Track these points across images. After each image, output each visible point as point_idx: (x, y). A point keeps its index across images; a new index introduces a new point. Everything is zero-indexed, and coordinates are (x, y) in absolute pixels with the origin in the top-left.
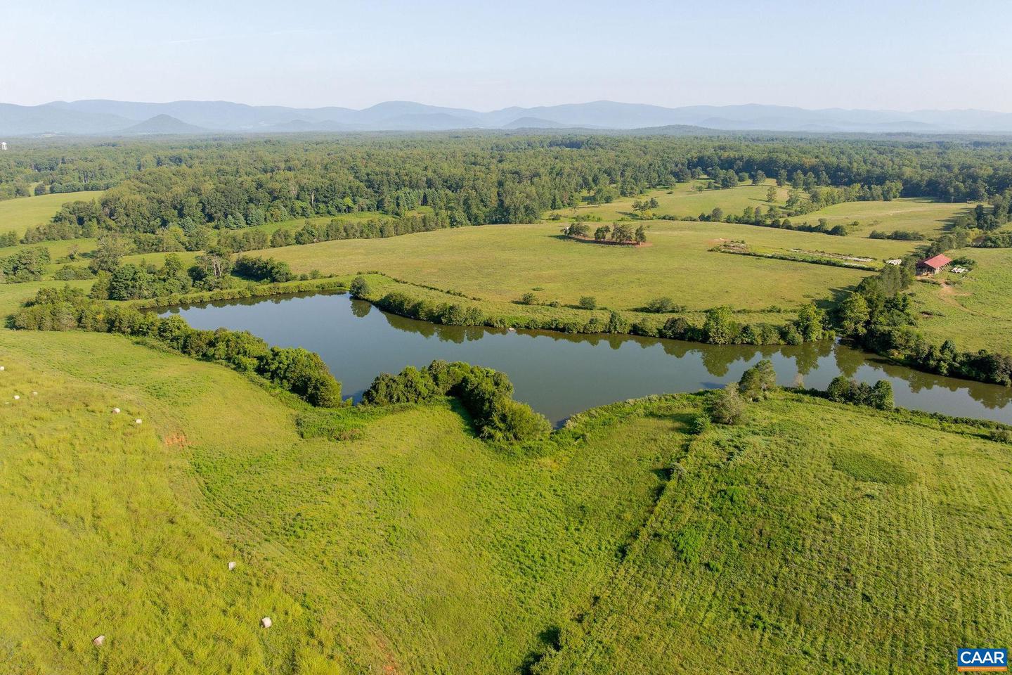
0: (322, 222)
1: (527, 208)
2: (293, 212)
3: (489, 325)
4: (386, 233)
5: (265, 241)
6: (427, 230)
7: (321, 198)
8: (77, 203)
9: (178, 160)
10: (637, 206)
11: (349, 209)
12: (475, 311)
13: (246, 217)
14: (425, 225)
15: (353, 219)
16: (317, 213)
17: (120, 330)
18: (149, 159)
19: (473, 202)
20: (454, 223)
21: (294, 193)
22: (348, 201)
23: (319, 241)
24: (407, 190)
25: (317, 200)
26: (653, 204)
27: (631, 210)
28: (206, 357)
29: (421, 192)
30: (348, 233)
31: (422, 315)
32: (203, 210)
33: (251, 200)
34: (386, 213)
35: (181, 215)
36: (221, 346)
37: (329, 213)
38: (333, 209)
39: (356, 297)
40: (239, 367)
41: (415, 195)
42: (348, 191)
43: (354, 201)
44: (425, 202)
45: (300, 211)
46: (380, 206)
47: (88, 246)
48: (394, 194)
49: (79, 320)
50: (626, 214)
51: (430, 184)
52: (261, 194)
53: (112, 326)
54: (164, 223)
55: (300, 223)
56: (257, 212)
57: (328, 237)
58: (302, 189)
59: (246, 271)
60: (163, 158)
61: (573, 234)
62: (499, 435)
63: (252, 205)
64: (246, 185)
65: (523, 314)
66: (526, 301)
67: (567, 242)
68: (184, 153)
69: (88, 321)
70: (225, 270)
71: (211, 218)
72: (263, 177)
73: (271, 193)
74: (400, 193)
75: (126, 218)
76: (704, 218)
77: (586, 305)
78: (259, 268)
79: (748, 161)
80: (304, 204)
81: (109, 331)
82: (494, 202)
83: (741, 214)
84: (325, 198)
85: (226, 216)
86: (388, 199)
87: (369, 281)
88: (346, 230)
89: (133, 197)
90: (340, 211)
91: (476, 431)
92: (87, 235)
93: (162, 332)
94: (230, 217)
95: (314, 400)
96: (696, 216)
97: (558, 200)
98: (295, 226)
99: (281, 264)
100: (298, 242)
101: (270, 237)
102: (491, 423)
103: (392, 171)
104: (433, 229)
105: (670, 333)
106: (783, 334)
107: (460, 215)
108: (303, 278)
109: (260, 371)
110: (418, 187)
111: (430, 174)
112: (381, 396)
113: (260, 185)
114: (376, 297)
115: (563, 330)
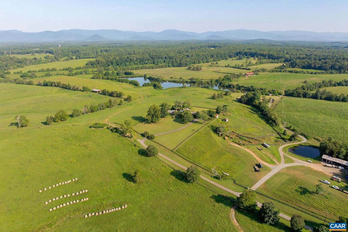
0: (141, 66)
1: (186, 64)
2: (135, 64)
3: (164, 81)
4: (153, 68)
5: (129, 69)
6: (162, 68)
7: (141, 61)
8: (90, 61)
9: (106, 51)
10: (212, 64)
11: (147, 63)
12: (162, 79)
13: (125, 64)
14: (162, 67)
15: (147, 65)
16: (140, 64)
17: (109, 79)
18: (99, 50)
19: (174, 62)
20: (169, 66)
21: (135, 60)
22: (147, 61)
23: (140, 69)
24: (160, 59)
25: (140, 61)
26: (217, 63)
27: (210, 65)
28: (122, 82)
29: (164, 60)
30: (146, 68)
31: (154, 79)
32: (116, 63)
33: (126, 61)
34: (155, 64)
35: (112, 64)
36: (124, 80)
37: (143, 64)
38: (143, 63)
39: (145, 77)
40: (127, 83)
41: (162, 60)
42: (147, 59)
43: (148, 62)
44: (164, 62)
45: (136, 63)
46: (154, 63)
47: (96, 69)
48: (157, 60)
49: (103, 78)
50: (209, 65)
51: (166, 58)
52: (129, 60)
53: (108, 79)
54: (109, 65)
55: (136, 66)
56: (127, 63)
57: (141, 68)
58: (137, 59)
59: (126, 73)
60: (102, 50)
61: (189, 69)
62: (157, 88)
63: (126, 62)
64: (125, 58)
65: (170, 79)
66: (171, 78)
67: (187, 70)
68: (108, 49)
69: (104, 78)
70: (123, 73)
71: (118, 65)
72: (129, 56)
73: (130, 60)
74: (159, 60)
75: (101, 64)
76: (226, 66)
77: (181, 78)
78: (128, 73)
79: (251, 53)
80: (137, 62)
81: (107, 80)
82: (179, 62)
83: (234, 66)
84: (142, 61)
85: (121, 64)
86: (156, 61)
87: (147, 75)
88: (145, 67)
89: (102, 60)
90: (145, 64)
91: (155, 88)
92: (94, 67)
93: (115, 79)
94: (122, 64)
95: (136, 86)
96: (224, 66)
97: (196, 62)
98: (135, 66)
99: (132, 72)
100: (136, 69)
101: (130, 69)
102: (156, 87)
103: (158, 55)
104: (163, 68)
105: (191, 82)
106: (208, 82)
107: (170, 65)
108: (136, 75)
109: (130, 83)
110: (163, 59)
111: (166, 56)
112: (144, 85)
113: (128, 58)
114: (147, 77)
115: (175, 81)
